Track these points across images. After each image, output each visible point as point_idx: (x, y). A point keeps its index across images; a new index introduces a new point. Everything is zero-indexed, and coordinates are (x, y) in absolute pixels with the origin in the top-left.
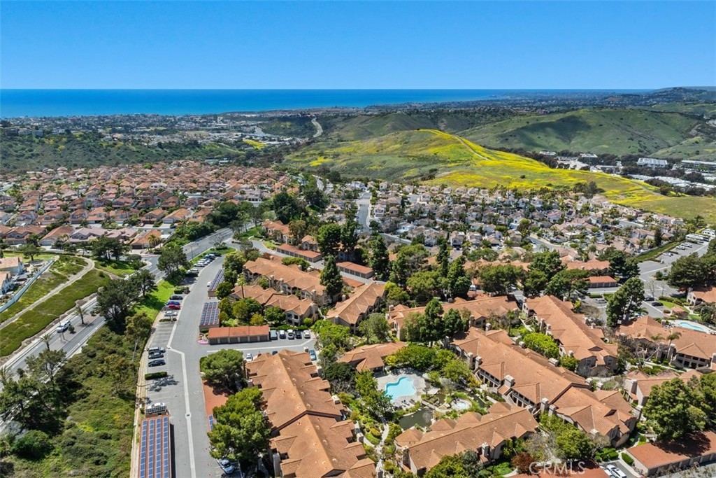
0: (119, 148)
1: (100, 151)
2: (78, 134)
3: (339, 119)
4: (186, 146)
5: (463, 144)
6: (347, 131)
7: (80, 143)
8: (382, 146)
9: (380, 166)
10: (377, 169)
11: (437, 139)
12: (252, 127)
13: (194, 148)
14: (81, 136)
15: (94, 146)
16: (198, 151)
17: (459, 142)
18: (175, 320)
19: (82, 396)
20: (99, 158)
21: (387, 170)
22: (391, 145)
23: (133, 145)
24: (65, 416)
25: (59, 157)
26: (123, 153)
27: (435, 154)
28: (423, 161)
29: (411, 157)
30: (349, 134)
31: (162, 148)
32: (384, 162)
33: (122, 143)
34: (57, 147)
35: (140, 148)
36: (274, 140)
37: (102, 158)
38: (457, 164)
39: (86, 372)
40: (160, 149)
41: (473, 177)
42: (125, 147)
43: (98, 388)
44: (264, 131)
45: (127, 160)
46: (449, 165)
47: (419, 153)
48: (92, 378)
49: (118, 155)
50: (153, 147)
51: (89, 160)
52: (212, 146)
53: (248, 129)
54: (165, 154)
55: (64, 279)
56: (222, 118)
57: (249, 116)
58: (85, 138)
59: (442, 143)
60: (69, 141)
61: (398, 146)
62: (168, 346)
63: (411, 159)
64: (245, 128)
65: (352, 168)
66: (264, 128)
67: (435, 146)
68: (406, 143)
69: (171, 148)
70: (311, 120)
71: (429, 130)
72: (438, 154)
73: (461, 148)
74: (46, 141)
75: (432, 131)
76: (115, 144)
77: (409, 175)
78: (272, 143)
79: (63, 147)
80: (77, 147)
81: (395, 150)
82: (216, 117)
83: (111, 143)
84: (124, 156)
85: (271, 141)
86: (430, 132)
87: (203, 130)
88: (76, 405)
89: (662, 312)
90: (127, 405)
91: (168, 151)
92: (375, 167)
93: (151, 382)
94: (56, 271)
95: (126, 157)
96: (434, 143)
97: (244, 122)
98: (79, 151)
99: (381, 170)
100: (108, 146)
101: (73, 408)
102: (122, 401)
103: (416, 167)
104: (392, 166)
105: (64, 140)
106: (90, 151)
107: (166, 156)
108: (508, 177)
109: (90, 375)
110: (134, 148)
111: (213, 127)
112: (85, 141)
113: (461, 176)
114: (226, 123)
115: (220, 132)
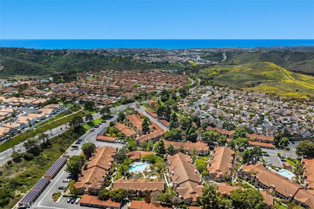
0: (137, 63)
1: (130, 64)
2: (123, 57)
3: (236, 53)
4: (163, 63)
5: (281, 71)
6: (237, 60)
7: (124, 61)
8: (242, 69)
9: (237, 78)
10: (234, 80)
11: (269, 67)
12: (196, 56)
13: (166, 64)
14: (124, 58)
15: (128, 62)
16: (167, 66)
17: (279, 70)
18: (94, 131)
19: (49, 148)
20: (129, 66)
21: (238, 80)
22: (247, 69)
23: (142, 62)
24: (42, 152)
25: (116, 65)
26: (138, 65)
27: (265, 75)
28: (257, 78)
29: (252, 75)
30: (237, 61)
31: (153, 64)
32: (239, 77)
33: (138, 61)
34: (116, 61)
35: (144, 63)
36: (203, 62)
37: (130, 67)
38: (272, 80)
39: (55, 142)
40: (152, 64)
41: (272, 88)
42: (139, 63)
43: (56, 147)
44: (201, 58)
45: (139, 68)
46: (268, 81)
47: (258, 73)
48: (56, 144)
49: (136, 66)
50: (150, 63)
51: (126, 67)
52: (174, 64)
53: (194, 56)
54: (154, 66)
55: (71, 113)
56: (186, 51)
57: (197, 50)
58: (126, 59)
59: (271, 69)
60: (120, 60)
61: (250, 69)
62: (85, 139)
63: (252, 76)
64: (193, 56)
65: (224, 78)
66: (202, 56)
67: (267, 71)
68: (254, 68)
69: (156, 64)
70: (223, 53)
71: (268, 63)
72: (266, 75)
73: (279, 73)
74: (113, 59)
75: (269, 63)
76: (136, 61)
77: (247, 84)
78: (201, 63)
79: (117, 62)
80: (122, 62)
81: (248, 71)
82: (184, 50)
83: (134, 61)
84: (138, 66)
85: (201, 62)
86: (268, 64)
87: (176, 56)
88: (46, 150)
89: (282, 164)
90: (61, 153)
91: (155, 65)
92: (234, 79)
93: (72, 148)
94: (70, 110)
95: (139, 67)
96: (267, 69)
97: (194, 53)
98: (123, 63)
99: (236, 80)
100: (133, 62)
101: (45, 150)
102: (60, 151)
103: (252, 80)
104: (241, 79)
105: (119, 59)
106: (127, 64)
107: (154, 67)
108: (290, 89)
109: (56, 142)
110: (142, 63)
111: (181, 55)
112: (126, 60)
113: (267, 87)
114: (187, 53)
115: (182, 57)
